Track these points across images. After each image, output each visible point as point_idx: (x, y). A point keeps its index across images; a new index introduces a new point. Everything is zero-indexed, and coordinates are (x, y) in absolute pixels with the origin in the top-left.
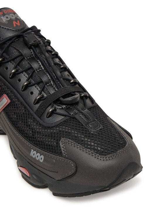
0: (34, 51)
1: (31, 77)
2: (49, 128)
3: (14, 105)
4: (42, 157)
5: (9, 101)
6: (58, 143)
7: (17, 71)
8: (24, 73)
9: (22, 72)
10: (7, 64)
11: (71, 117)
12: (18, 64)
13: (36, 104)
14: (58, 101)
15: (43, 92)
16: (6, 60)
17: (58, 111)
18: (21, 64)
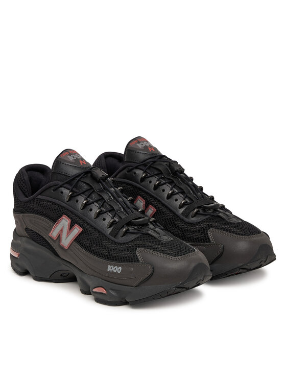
0: (102, 185)
1: (102, 206)
2: (124, 244)
3: (87, 232)
4: (120, 268)
5: (82, 229)
6: (134, 254)
7: (88, 202)
8: (95, 203)
9: (93, 203)
10: (77, 197)
11: (144, 234)
12: (89, 197)
13: (109, 228)
14: (129, 224)
15: (115, 218)
16: (75, 194)
17: (131, 231)
18: (91, 196)
